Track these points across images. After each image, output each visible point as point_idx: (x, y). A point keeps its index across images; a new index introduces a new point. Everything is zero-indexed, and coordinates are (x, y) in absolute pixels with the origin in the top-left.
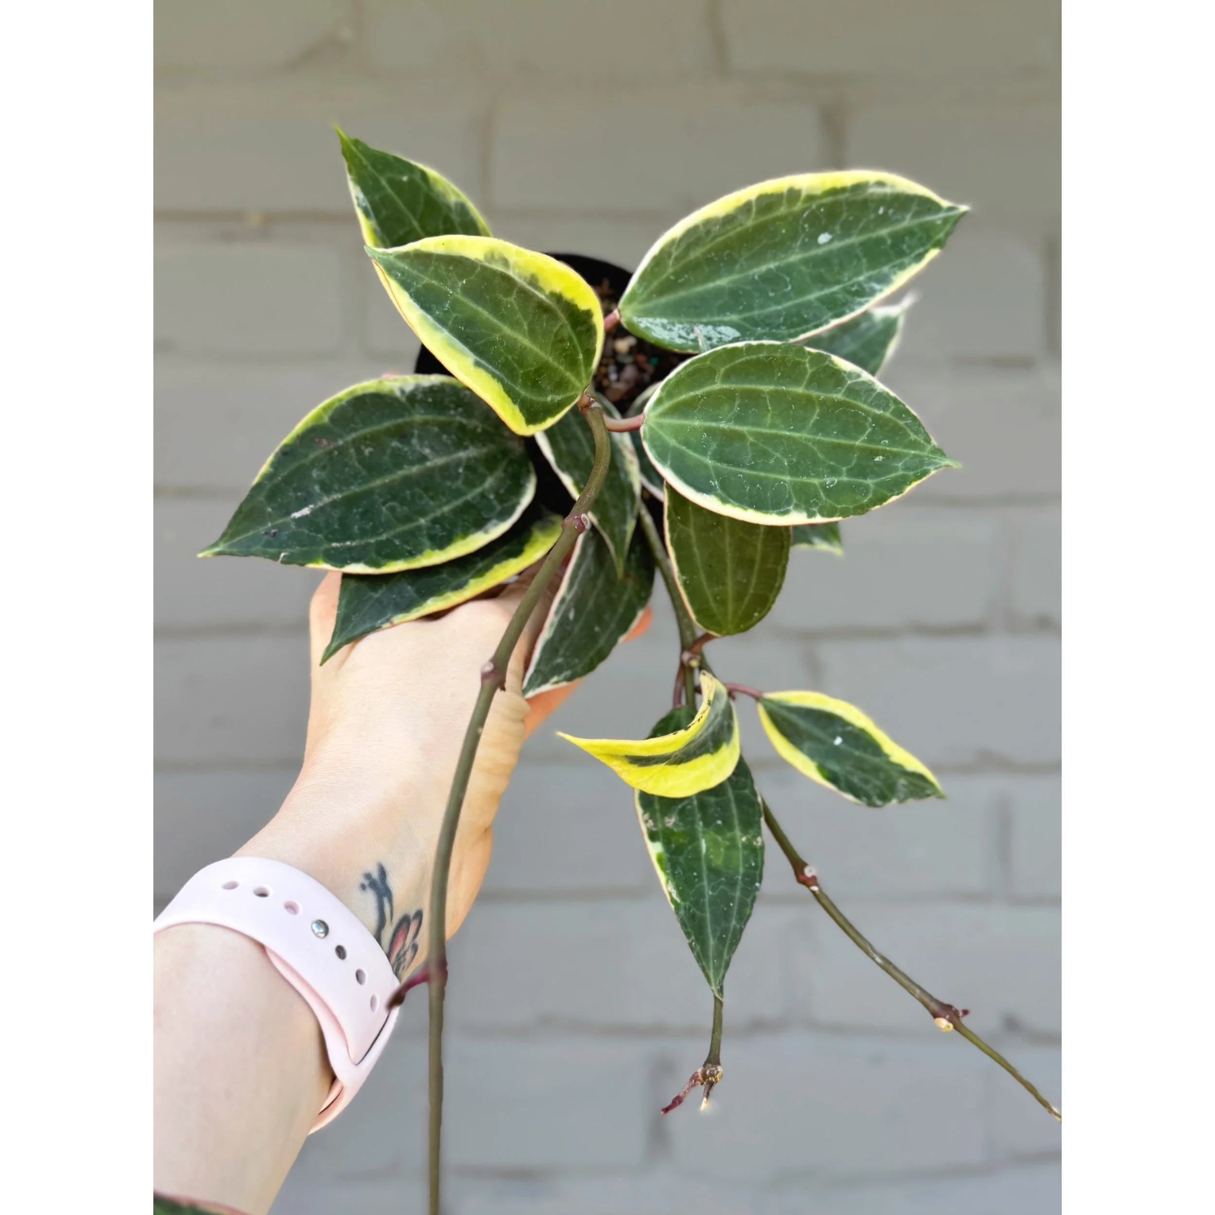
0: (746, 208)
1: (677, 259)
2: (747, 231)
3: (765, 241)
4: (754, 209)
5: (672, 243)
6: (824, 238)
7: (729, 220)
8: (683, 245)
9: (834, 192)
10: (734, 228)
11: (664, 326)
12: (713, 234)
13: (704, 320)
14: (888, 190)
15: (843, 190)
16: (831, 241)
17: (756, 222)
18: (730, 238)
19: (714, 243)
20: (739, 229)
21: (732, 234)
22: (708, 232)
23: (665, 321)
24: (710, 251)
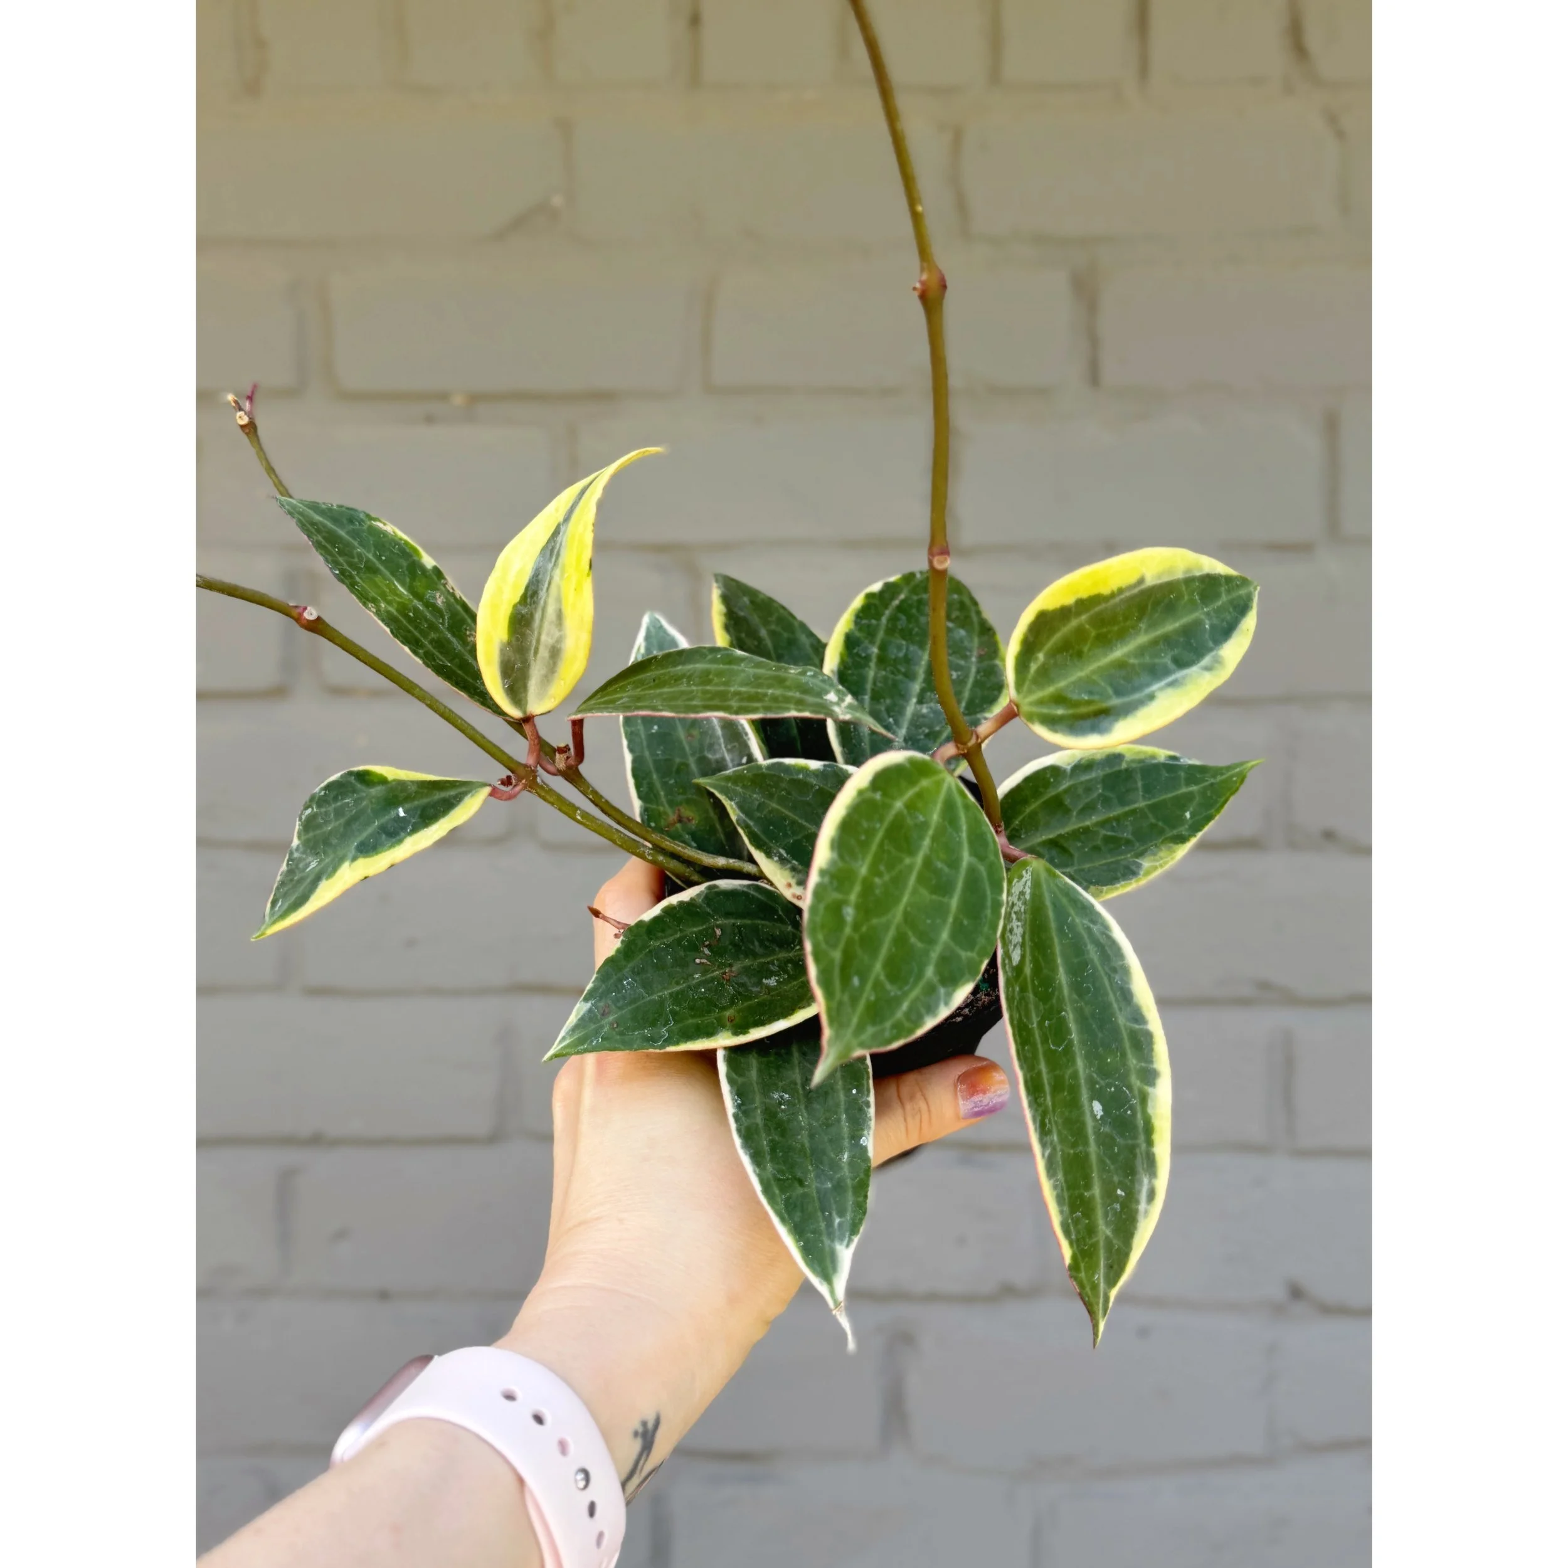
0: (1138, 1017)
1: (1089, 930)
2: (1113, 1015)
3: (1100, 1035)
4: (1137, 1027)
5: (1106, 927)
6: (1097, 1107)
7: (1126, 996)
8: (1103, 940)
9: (1149, 1129)
10: (1117, 1000)
11: (1022, 893)
12: (1112, 975)
13: (1027, 937)
14: (1142, 1206)
15: (1150, 1143)
16: (1094, 1116)
17: (1123, 1029)
18: (1107, 994)
19: (1102, 973)
20: (1115, 1006)
21: (1112, 997)
22: (1115, 970)
23: (1028, 897)
24: (1094, 968)
